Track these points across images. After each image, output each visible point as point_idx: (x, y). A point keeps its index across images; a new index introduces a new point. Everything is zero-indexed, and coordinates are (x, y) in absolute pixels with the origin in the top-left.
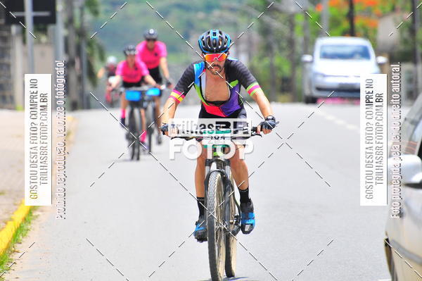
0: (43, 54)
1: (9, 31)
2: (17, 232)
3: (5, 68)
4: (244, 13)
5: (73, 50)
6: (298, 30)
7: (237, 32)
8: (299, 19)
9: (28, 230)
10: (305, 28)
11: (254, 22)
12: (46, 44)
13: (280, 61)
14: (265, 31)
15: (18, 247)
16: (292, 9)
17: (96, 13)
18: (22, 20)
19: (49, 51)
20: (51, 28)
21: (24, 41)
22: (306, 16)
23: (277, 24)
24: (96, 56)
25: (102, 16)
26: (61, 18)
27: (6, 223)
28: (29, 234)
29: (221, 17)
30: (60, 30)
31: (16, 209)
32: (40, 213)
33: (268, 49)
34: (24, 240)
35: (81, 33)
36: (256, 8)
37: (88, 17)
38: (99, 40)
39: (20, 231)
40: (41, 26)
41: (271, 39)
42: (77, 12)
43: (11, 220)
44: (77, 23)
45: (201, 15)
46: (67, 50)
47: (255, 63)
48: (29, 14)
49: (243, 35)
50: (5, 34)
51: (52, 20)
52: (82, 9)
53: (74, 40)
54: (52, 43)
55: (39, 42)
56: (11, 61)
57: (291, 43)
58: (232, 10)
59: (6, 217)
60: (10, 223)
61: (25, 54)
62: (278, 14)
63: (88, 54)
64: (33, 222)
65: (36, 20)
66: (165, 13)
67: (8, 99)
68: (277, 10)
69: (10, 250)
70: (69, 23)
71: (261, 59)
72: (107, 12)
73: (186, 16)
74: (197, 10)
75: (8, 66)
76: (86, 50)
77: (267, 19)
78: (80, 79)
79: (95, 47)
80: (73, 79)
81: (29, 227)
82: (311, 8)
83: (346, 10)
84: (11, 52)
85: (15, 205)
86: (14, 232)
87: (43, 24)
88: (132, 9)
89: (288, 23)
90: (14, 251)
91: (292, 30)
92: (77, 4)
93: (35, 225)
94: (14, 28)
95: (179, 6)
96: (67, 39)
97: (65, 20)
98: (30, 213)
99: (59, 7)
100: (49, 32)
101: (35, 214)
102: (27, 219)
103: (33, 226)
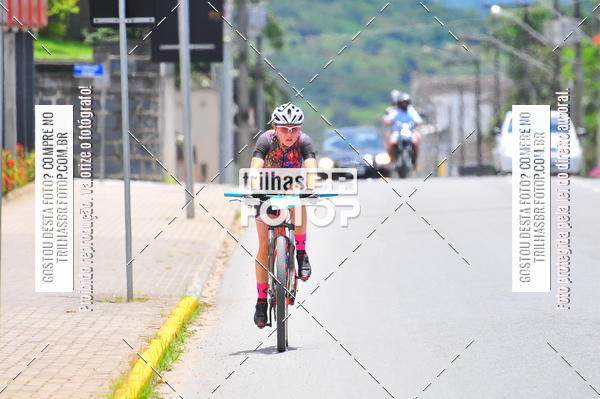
0: (203, 105)
1: (157, 70)
2: (164, 355)
3: (149, 122)
4: (489, 46)
5: (244, 98)
6: (566, 70)
7: (477, 73)
8: (569, 55)
9: (180, 352)
10: (575, 69)
11: (504, 61)
12: (209, 88)
14: (519, 72)
15: (166, 376)
16: (558, 41)
17: (278, 45)
18: (174, 57)
19: (212, 99)
20: (215, 66)
21: (178, 85)
22: (578, 54)
23: (535, 63)
25: (286, 50)
26: (229, 53)
27: (150, 342)
28: (182, 357)
29: (455, 52)
30: (228, 70)
31: (164, 323)
32: (197, 328)
34: (175, 365)
35: (257, 74)
36: (507, 41)
37: (268, 50)
39: (170, 353)
40: (201, 64)
41: (527, 83)
42: (252, 44)
43: (157, 337)
44: (252, 60)
45: (427, 49)
46: (236, 99)
48: (184, 47)
49: (487, 80)
50: (151, 75)
51: (217, 55)
52: (259, 40)
53: (247, 83)
54: (217, 88)
55: (200, 88)
56: (159, 113)
58: (472, 42)
59: (150, 332)
60: (155, 342)
61: (178, 104)
62: (539, 50)
63: (267, 104)
64: (186, 340)
65: (195, 56)
66: (374, 47)
67: (154, 166)
68: (534, 41)
69: (155, 379)
70: (241, 59)
72: (293, 44)
73: (405, 50)
74: (422, 43)
75: (156, 119)
76: (263, 97)
77: (522, 55)
79: (276, 92)
80: (245, 137)
81: (182, 347)
82: (585, 40)
84: (159, 100)
85: (163, 316)
86: (160, 354)
87: (204, 62)
88: (329, 40)
89: (551, 62)
90: (160, 382)
91: (557, 71)
92: (253, 33)
93: (190, 344)
94: (163, 67)
95: (395, 36)
96: (236, 82)
97: (236, 55)
98: (183, 327)
99: (228, 37)
100: (213, 73)
101: (190, 329)
102: (179, 336)
103: (188, 346)
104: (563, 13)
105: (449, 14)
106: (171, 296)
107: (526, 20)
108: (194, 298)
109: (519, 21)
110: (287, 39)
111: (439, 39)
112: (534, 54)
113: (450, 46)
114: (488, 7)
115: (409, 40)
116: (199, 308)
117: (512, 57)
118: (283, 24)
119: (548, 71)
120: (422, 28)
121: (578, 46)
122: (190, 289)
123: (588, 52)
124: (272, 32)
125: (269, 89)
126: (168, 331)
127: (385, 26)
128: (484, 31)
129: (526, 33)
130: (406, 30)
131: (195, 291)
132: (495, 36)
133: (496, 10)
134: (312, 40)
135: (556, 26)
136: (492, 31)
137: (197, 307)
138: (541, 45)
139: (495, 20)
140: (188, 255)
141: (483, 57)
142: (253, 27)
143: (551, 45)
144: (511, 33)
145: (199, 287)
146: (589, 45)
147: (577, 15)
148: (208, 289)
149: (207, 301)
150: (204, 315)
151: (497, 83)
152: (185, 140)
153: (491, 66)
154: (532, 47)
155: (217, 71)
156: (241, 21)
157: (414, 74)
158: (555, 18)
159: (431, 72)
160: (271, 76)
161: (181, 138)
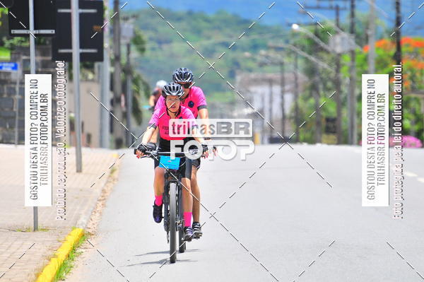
0: (88, 91)
2: (60, 269)
4: (290, 53)
5: (118, 87)
6: (344, 70)
7: (282, 71)
8: (346, 59)
9: (71, 267)
10: (351, 69)
11: (300, 62)
12: (93, 80)
13: (326, 101)
14: (311, 71)
16: (339, 50)
17: (142, 50)
18: (68, 58)
19: (95, 88)
20: (97, 64)
21: (71, 78)
22: (353, 60)
23: (323, 65)
24: (142, 93)
25: (148, 53)
26: (108, 54)
27: (50, 260)
28: (72, 270)
29: (267, 57)
30: (107, 68)
31: (60, 246)
32: (83, 250)
33: (314, 88)
34: (67, 276)
35: (127, 70)
36: (303, 49)
37: (135, 54)
38: (145, 78)
39: (64, 268)
40: (88, 63)
41: (317, 78)
42: (124, 50)
43: (55, 256)
44: (124, 61)
45: (247, 54)
46: (112, 88)
47: (301, 103)
48: (76, 51)
49: (289, 76)
50: (52, 70)
51: (99, 57)
52: (128, 46)
53: (120, 77)
54: (99, 80)
55: (87, 80)
57: (337, 83)
58: (278, 49)
59: (50, 253)
60: (53, 260)
61: (71, 91)
62: (325, 56)
64: (76, 259)
66: (209, 53)
68: (322, 49)
70: (116, 59)
71: (306, 99)
72: (153, 49)
73: (232, 55)
74: (244, 50)
75: (55, 102)
76: (131, 87)
77: (313, 58)
78: (125, 115)
79: (140, 82)
80: (118, 117)
81: (72, 264)
82: (358, 49)
83: (393, 51)
85: (59, 241)
86: (57, 268)
87: (89, 61)
88: (177, 47)
89: (333, 64)
91: (338, 71)
92: (123, 42)
93: (78, 262)
95: (225, 45)
96: (112, 75)
97: (113, 57)
98: (74, 250)
99: (106, 45)
100: (96, 69)
101: (79, 250)
102: (70, 256)
103: (77, 263)
104: (342, 30)
105: (263, 30)
106: (65, 228)
107: (316, 34)
108: (81, 229)
109: (311, 35)
110: (148, 46)
111: (255, 47)
112: (322, 59)
113: (263, 52)
114: (290, 25)
115: (234, 48)
116: (84, 236)
117: (307, 60)
118: (145, 36)
119: (332, 70)
120: (244, 40)
121: (353, 53)
122: (79, 222)
123: (359, 58)
124: (137, 41)
125: (135, 81)
126: (63, 252)
127: (219, 37)
128: (287, 42)
129: (316, 43)
131: (82, 224)
132: (295, 45)
133: (295, 27)
134: (165, 47)
135: (338, 39)
136: (292, 41)
137: (83, 235)
138: (328, 52)
139: (295, 34)
140: (77, 198)
141: (286, 60)
142: (125, 37)
143: (334, 51)
144: (306, 43)
145: (85, 221)
146: (360, 53)
147: (352, 31)
148: (91, 222)
149: (90, 231)
151: (296, 78)
152: (75, 117)
153: (291, 67)
154: (321, 54)
155: (99, 67)
156: (116, 32)
157: (237, 71)
158: (337, 33)
159: (250, 70)
160: (136, 72)
161: (72, 115)
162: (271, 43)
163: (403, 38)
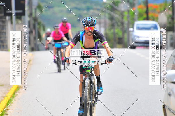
1: (6, 18)
2: (8, 102)
4: (102, 11)
5: (32, 26)
6: (125, 18)
7: (100, 19)
8: (126, 14)
10: (128, 17)
11: (107, 15)
12: (21, 24)
13: (118, 31)
14: (112, 18)
15: (9, 108)
16: (123, 9)
17: (41, 11)
18: (10, 15)
20: (23, 17)
21: (12, 23)
22: (129, 13)
23: (116, 16)
24: (42, 29)
25: (44, 13)
26: (27, 13)
27: (4, 98)
30: (27, 18)
31: (8, 92)
32: (18, 94)
33: (113, 26)
34: (11, 105)
35: (35, 19)
36: (108, 9)
37: (38, 13)
38: (43, 22)
39: (10, 101)
41: (114, 21)
42: (34, 11)
43: (6, 96)
44: (34, 15)
45: (85, 12)
46: (29, 26)
47: (108, 32)
48: (14, 12)
49: (102, 20)
50: (4, 20)
51: (23, 14)
52: (36, 9)
53: (32, 22)
54: (23, 24)
55: (18, 23)
56: (6, 31)
57: (122, 23)
58: (98, 10)
59: (4, 95)
60: (6, 98)
61: (12, 28)
64: (15, 97)
65: (17, 14)
66: (69, 12)
67: (5, 47)
69: (5, 109)
70: (30, 15)
71: (110, 30)
72: (46, 11)
73: (79, 12)
74: (83, 10)
75: (5, 33)
76: (37, 26)
77: (112, 13)
78: (35, 38)
80: (32, 38)
82: (130, 9)
83: (145, 10)
84: (6, 27)
85: (8, 90)
87: (19, 16)
88: (56, 9)
89: (121, 15)
90: (8, 109)
91: (123, 18)
92: (34, 7)
93: (16, 99)
94: (8, 18)
95: (76, 8)
96: (29, 22)
98: (14, 93)
99: (26, 8)
100: (22, 19)
101: (16, 94)
102: (13, 96)
103: (15, 99)
104: (124, 1)
107: (114, 3)
111: (88, 9)
112: (116, 13)
113: (92, 11)
116: (19, 88)
117: (110, 14)
118: (43, 5)
119: (120, 19)
120: (83, 6)
121: (129, 11)
123: (131, 13)
124: (39, 7)
125: (39, 24)
126: (9, 95)
127: (73, 5)
128: (101, 6)
129: (113, 8)
130: (79, 6)
132: (105, 8)
134: (52, 10)
135: (122, 5)
136: (104, 6)
144: (110, 7)
147: (128, 2)
150: (20, 90)
151: (106, 22)
153: (103, 17)
156: (30, 3)
160: (39, 20)
162: (95, 7)
163: (149, 4)
